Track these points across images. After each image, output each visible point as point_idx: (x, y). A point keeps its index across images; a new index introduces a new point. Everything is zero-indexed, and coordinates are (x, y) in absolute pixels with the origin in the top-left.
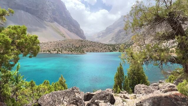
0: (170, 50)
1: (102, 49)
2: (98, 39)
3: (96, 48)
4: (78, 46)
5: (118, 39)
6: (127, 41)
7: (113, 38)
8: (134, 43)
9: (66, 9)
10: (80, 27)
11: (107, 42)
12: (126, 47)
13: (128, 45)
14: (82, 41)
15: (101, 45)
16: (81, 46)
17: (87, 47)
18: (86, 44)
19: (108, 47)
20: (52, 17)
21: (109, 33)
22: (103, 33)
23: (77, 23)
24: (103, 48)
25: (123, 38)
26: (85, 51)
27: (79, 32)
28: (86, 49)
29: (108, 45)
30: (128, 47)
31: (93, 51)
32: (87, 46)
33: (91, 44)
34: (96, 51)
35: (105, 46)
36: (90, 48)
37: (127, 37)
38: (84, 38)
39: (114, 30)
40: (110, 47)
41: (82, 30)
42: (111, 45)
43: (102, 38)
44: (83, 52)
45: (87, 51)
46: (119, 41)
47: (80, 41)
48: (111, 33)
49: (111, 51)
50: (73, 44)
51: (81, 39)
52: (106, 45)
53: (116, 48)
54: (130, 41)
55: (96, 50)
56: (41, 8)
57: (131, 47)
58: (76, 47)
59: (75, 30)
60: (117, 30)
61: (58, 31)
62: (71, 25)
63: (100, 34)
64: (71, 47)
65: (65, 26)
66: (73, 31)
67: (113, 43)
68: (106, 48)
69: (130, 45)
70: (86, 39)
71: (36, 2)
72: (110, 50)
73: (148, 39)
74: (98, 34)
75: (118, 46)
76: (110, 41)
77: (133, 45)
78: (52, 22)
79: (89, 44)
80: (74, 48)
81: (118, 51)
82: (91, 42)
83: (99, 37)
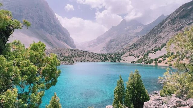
0: (158, 60)
1: (93, 59)
2: (88, 48)
3: (87, 58)
4: (67, 55)
5: (110, 49)
6: (118, 51)
7: (104, 47)
8: (125, 53)
9: (55, 16)
10: (70, 35)
11: (98, 52)
12: (118, 57)
13: (119, 55)
14: (71, 50)
15: (92, 55)
16: (70, 55)
17: (77, 57)
18: (76, 53)
19: (100, 57)
20: (38, 23)
21: (100, 42)
22: (94, 42)
23: (67, 31)
24: (94, 57)
25: (114, 48)
26: (75, 61)
27: (68, 40)
28: (76, 59)
29: (100, 55)
30: (119, 57)
31: (84, 61)
32: (78, 55)
33: (82, 53)
34: (87, 61)
35: (97, 56)
36: (80, 57)
37: (118, 47)
38: (74, 47)
39: (105, 40)
40: (101, 56)
41: (72, 38)
42: (103, 55)
43: (93, 47)
44: (73, 62)
45: (77, 61)
46: (111, 51)
47: (69, 50)
48: (102, 42)
49: (103, 61)
50: (61, 53)
51: (70, 48)
52: (97, 54)
53: (107, 58)
54: (121, 51)
55: (87, 59)
56: (25, 13)
57: (122, 57)
58: (65, 57)
59: (64, 38)
60: (108, 40)
61: (45, 39)
62: (60, 33)
63: (92, 43)
64: (59, 56)
65: (53, 33)
66: (62, 39)
67: (105, 52)
68: (97, 58)
69: (122, 55)
70: (76, 48)
71: (21, 6)
72: (101, 59)
73: (138, 50)
74: (89, 43)
75: (110, 56)
76: (101, 51)
77: (124, 55)
78: (38, 29)
79: (79, 54)
80: (63, 57)
81: (110, 61)
82: (82, 51)
83: (90, 46)
